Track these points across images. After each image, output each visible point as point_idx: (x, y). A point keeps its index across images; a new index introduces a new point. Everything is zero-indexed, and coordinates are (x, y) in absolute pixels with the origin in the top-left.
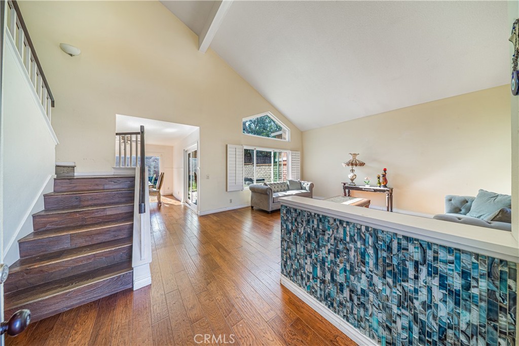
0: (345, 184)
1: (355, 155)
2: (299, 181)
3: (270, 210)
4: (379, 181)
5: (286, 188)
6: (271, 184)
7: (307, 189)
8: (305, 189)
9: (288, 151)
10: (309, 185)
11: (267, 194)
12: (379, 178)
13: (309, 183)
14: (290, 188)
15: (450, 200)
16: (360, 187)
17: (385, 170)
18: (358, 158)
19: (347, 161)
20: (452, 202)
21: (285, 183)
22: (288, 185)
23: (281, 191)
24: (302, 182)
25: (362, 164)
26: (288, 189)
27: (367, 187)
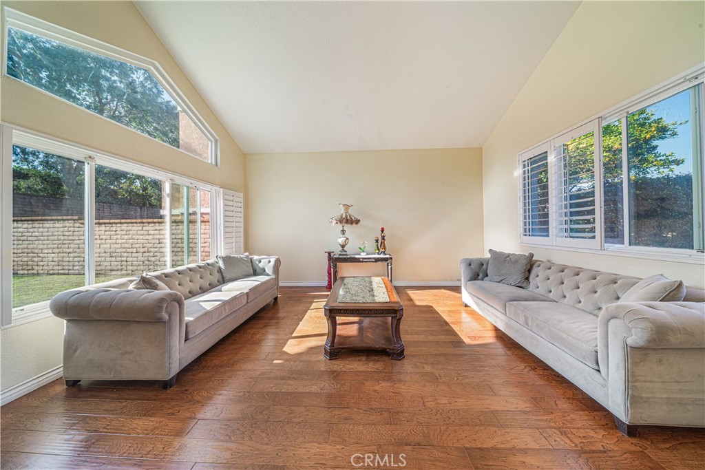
0: (329, 254)
1: (347, 207)
2: (247, 257)
3: (175, 369)
4: (377, 245)
5: (217, 276)
6: (166, 275)
7: (269, 270)
8: (263, 272)
9: (214, 188)
10: (272, 263)
11: (160, 321)
12: (377, 241)
13: (273, 260)
14: (227, 275)
15: (470, 265)
16: (357, 256)
17: (383, 230)
18: (351, 211)
19: (338, 215)
20: (472, 266)
21: (212, 265)
22: (220, 271)
23: (203, 291)
24: (256, 257)
25: (357, 222)
26: (223, 281)
27: (363, 255)
